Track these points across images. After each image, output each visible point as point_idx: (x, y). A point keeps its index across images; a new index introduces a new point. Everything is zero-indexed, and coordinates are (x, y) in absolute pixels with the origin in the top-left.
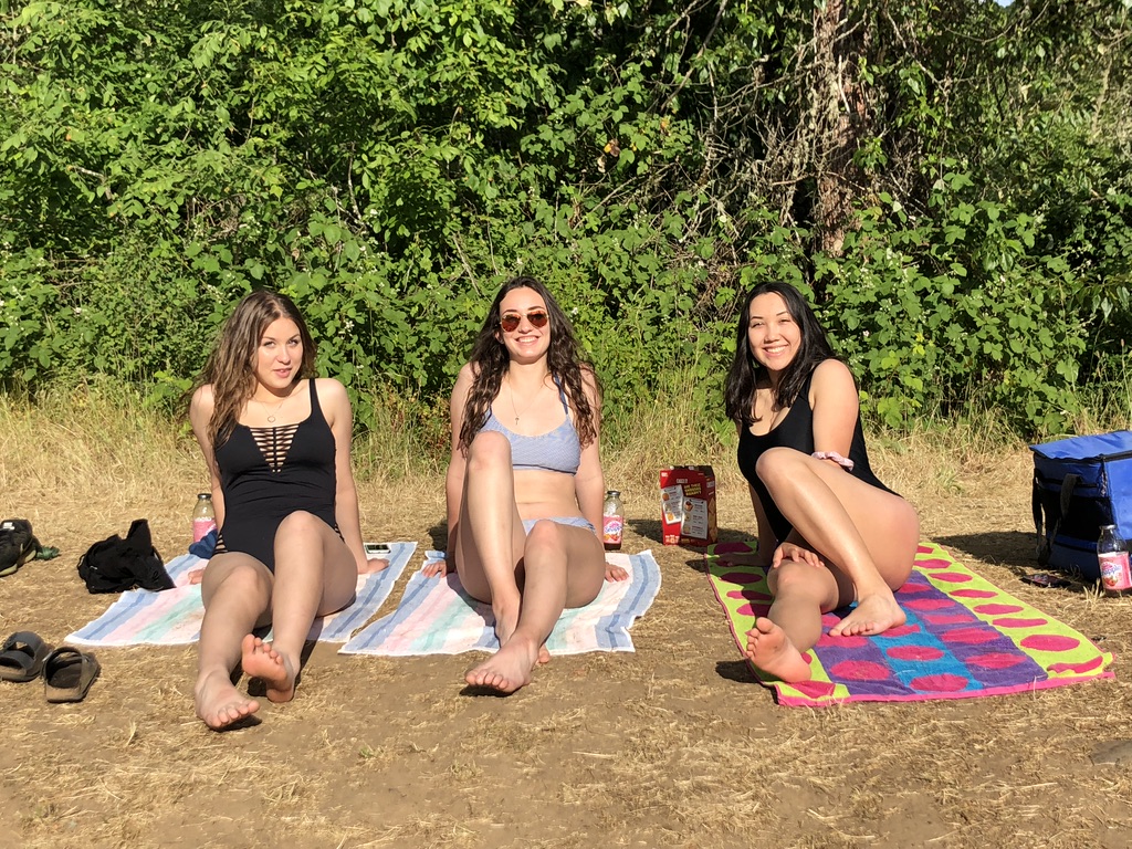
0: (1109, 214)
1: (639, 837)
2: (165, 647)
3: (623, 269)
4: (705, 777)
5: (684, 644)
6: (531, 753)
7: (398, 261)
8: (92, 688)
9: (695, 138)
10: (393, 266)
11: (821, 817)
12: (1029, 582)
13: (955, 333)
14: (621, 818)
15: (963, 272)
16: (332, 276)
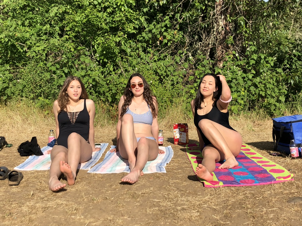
0: (294, 57)
1: (167, 222)
2: (41, 171)
3: (164, 71)
4: (185, 206)
5: (179, 171)
6: (138, 199)
7: (104, 68)
8: (21, 182)
9: (183, 36)
10: (103, 70)
11: (215, 217)
12: (271, 155)
13: (252, 89)
14: (162, 217)
15: (254, 72)
16: (86, 72)
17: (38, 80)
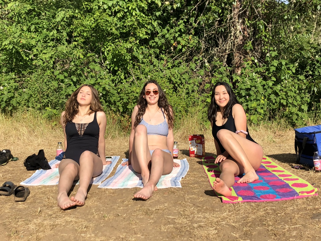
0: (316, 63)
2: (49, 186)
3: (178, 79)
4: (201, 223)
5: (196, 185)
6: (152, 216)
7: (115, 76)
8: (28, 197)
9: (199, 41)
10: (113, 78)
11: (234, 235)
12: (294, 168)
13: (273, 97)
14: (177, 235)
15: (275, 79)
16: (96, 81)
17: (45, 89)
